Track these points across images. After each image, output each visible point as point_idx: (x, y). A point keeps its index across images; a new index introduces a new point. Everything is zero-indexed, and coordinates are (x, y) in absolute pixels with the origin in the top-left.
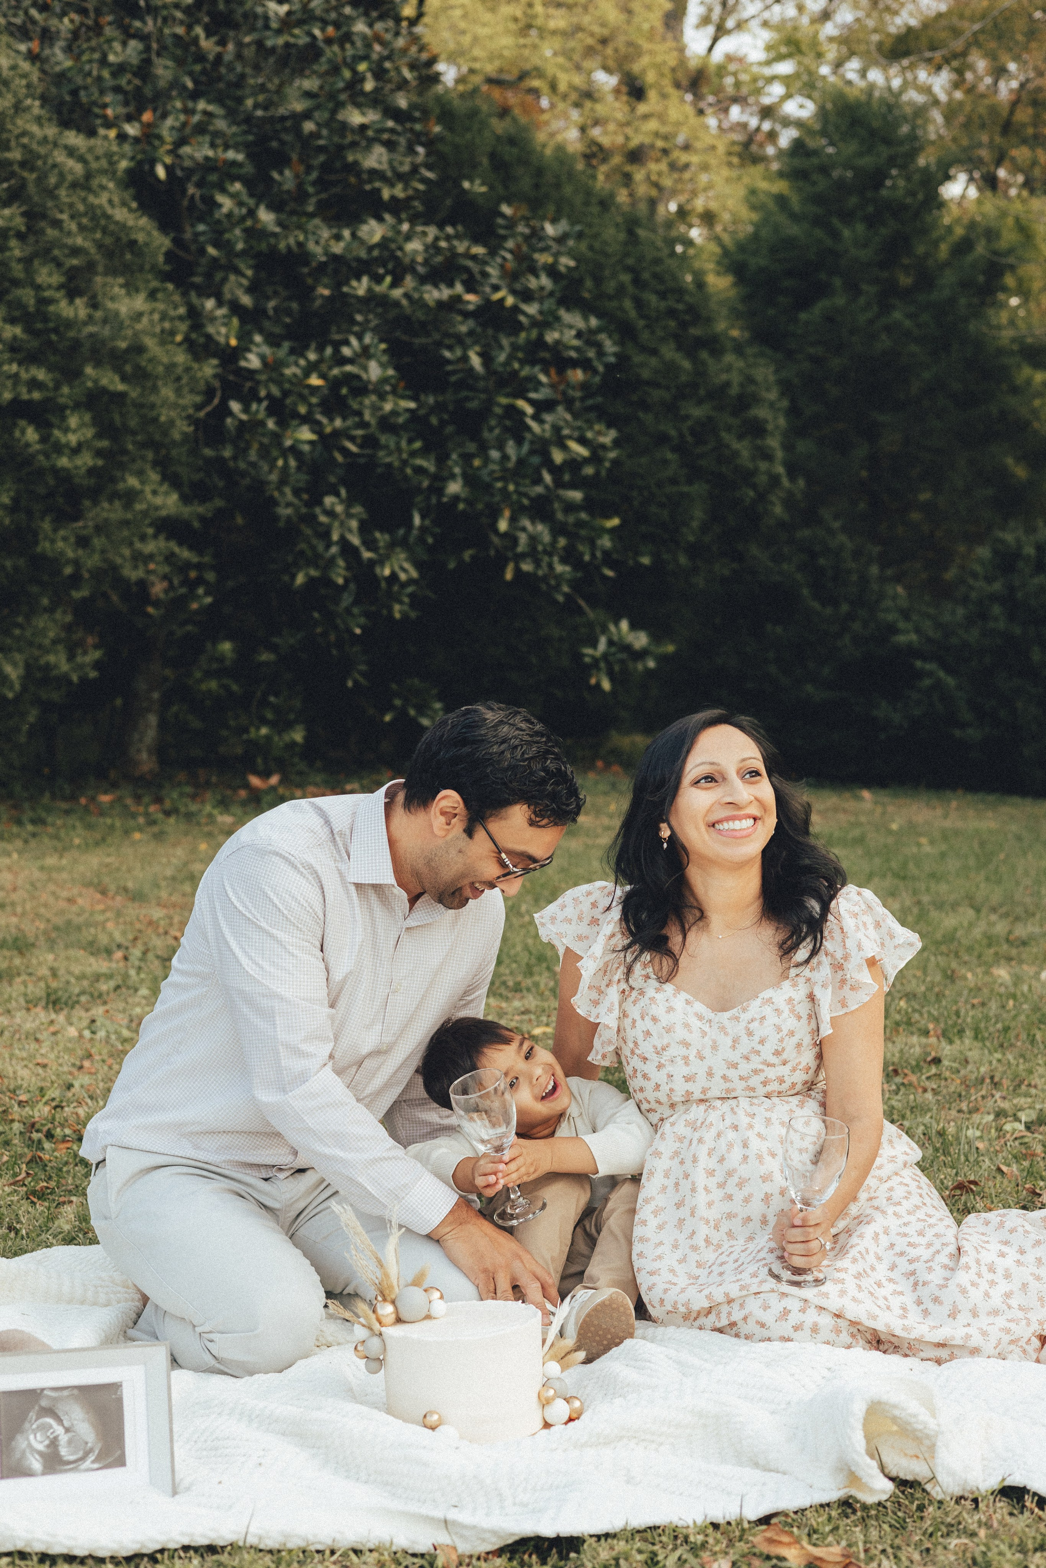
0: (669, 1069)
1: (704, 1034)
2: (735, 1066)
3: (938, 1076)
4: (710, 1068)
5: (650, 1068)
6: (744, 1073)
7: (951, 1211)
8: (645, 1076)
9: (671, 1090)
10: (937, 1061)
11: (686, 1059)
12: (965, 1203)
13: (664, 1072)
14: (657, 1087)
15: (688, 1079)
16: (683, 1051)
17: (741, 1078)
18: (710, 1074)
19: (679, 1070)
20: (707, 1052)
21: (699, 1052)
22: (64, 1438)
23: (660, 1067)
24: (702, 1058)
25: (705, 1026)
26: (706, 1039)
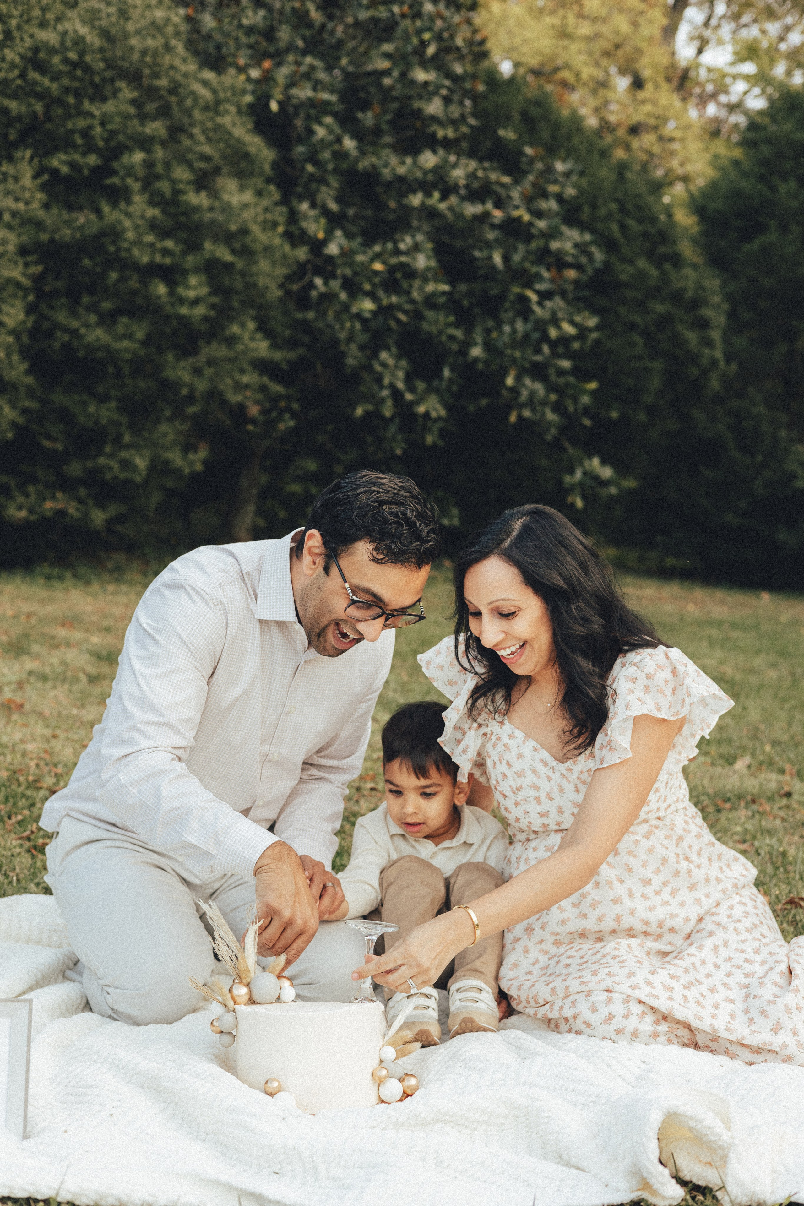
0: (525, 806)
1: (549, 779)
3: (788, 807)
4: (561, 806)
7: (781, 924)
9: (530, 823)
10: (788, 795)
11: (537, 799)
12: (795, 916)
13: (521, 809)
14: (517, 819)
15: (542, 815)
16: (535, 793)
18: (559, 811)
19: (534, 807)
20: (555, 794)
21: (548, 794)
24: (551, 799)
25: (550, 773)
26: (552, 783)
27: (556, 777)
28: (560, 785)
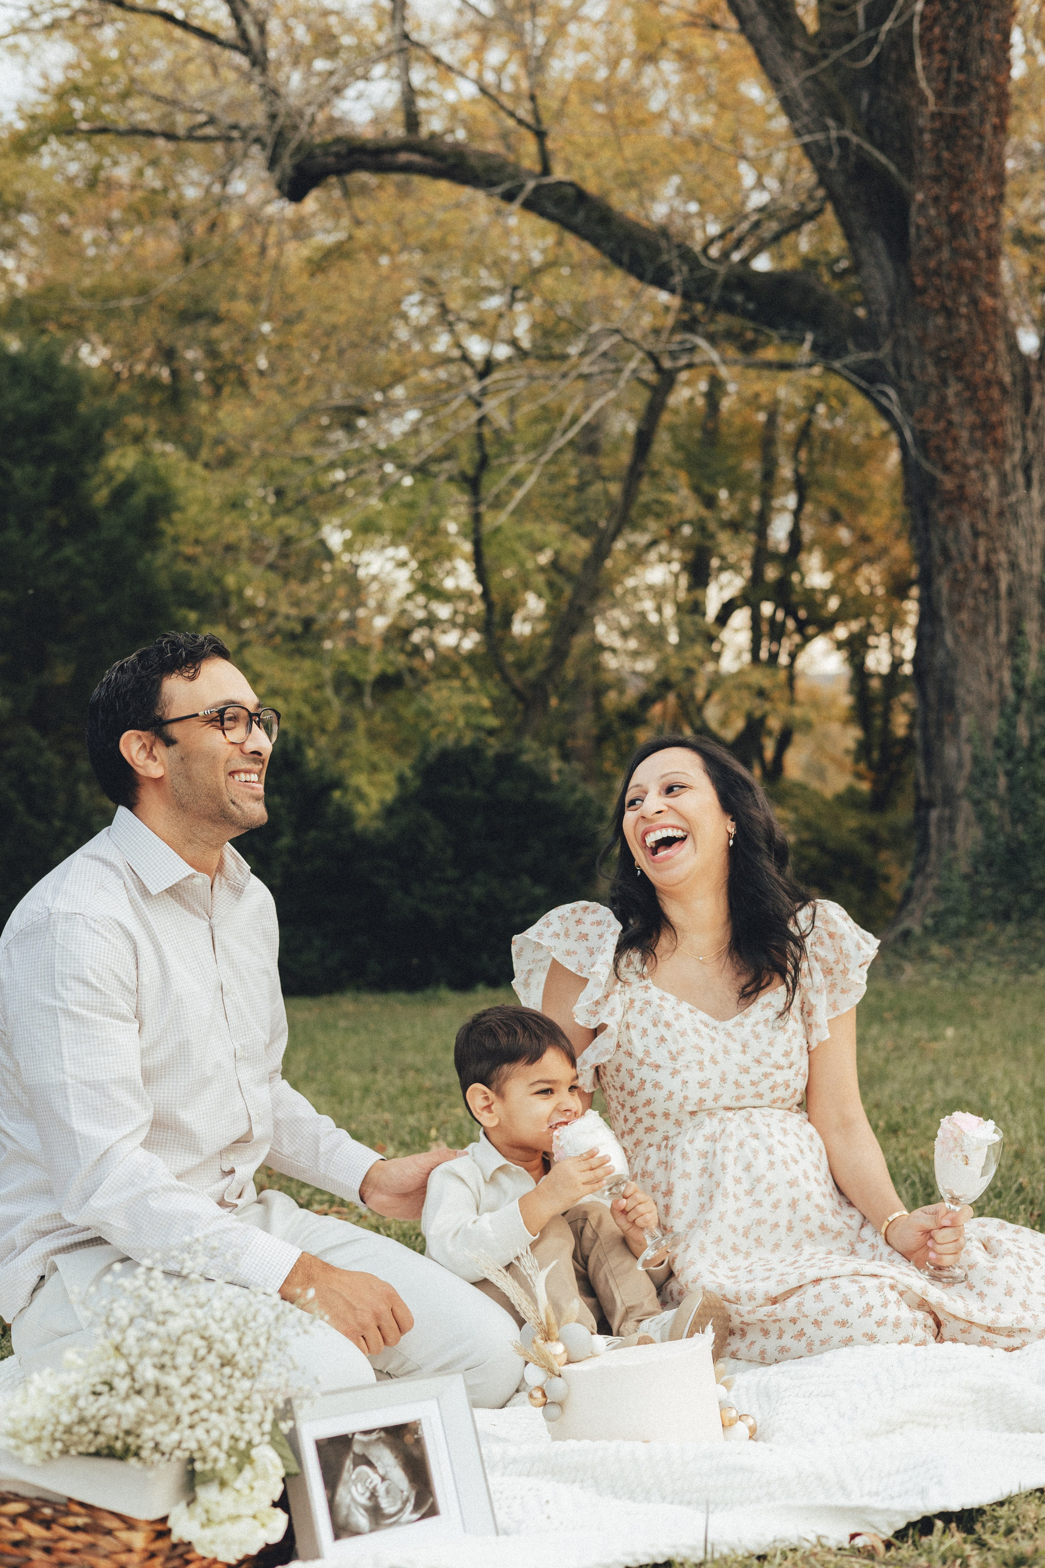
0: (685, 1075)
1: (713, 1040)
2: (746, 1071)
4: (724, 1073)
5: (663, 1076)
6: (755, 1078)
8: (656, 1085)
9: (686, 1098)
11: (701, 1063)
13: (678, 1079)
14: (670, 1095)
15: (703, 1085)
16: (698, 1056)
17: (753, 1083)
18: (723, 1080)
19: (694, 1076)
20: (720, 1057)
21: (712, 1057)
22: (381, 1489)
23: (675, 1073)
25: (713, 1034)
26: (716, 1044)
27: (721, 1037)
28: (725, 1046)
